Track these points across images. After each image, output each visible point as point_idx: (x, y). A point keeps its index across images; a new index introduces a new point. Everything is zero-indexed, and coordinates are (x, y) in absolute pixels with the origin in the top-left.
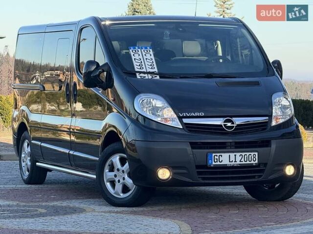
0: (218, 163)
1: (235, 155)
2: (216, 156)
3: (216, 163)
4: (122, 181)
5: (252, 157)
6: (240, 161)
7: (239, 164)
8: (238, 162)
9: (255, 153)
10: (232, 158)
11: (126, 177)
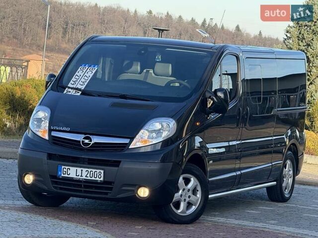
0: (66, 175)
1: (82, 170)
2: (64, 168)
3: (64, 175)
5: (98, 174)
6: (86, 177)
7: (84, 179)
8: (84, 177)
9: (101, 171)
10: (79, 173)
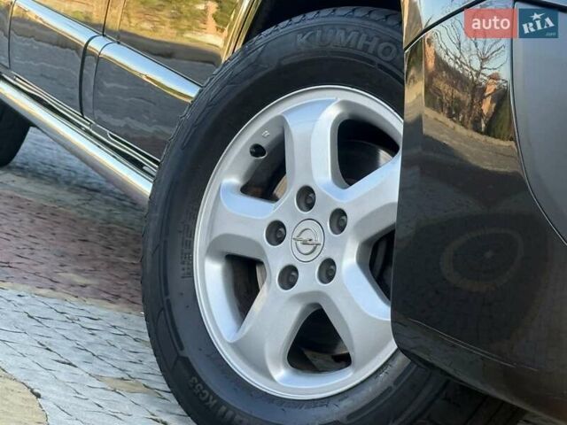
4: (308, 280)
11: (349, 261)
